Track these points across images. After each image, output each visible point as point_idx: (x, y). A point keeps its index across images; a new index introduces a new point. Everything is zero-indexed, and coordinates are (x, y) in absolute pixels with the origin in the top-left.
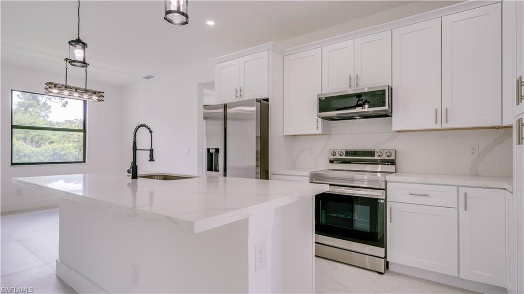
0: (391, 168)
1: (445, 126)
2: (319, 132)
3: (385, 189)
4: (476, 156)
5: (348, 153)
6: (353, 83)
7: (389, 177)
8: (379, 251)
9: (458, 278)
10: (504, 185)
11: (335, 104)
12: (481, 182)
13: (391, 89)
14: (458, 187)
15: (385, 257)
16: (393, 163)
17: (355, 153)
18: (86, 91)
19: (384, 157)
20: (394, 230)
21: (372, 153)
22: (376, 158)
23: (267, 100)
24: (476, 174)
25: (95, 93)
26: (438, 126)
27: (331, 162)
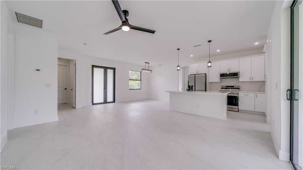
0: (239, 90)
1: (252, 81)
2: (220, 81)
3: (238, 94)
4: (259, 87)
5: (226, 86)
6: (229, 70)
7: (239, 92)
8: (237, 107)
9: (255, 111)
10: (264, 93)
11: (224, 75)
12: (259, 92)
13: (239, 72)
14: (255, 93)
15: (238, 108)
16: (239, 89)
17: (229, 87)
18: (149, 70)
19: (237, 87)
20: (240, 103)
21: (233, 87)
22: (234, 87)
23: (206, 74)
24: (259, 91)
25: (150, 70)
26: (251, 81)
27: (222, 88)
